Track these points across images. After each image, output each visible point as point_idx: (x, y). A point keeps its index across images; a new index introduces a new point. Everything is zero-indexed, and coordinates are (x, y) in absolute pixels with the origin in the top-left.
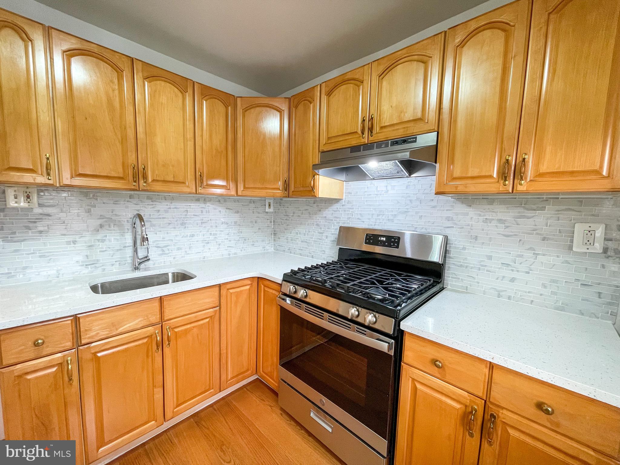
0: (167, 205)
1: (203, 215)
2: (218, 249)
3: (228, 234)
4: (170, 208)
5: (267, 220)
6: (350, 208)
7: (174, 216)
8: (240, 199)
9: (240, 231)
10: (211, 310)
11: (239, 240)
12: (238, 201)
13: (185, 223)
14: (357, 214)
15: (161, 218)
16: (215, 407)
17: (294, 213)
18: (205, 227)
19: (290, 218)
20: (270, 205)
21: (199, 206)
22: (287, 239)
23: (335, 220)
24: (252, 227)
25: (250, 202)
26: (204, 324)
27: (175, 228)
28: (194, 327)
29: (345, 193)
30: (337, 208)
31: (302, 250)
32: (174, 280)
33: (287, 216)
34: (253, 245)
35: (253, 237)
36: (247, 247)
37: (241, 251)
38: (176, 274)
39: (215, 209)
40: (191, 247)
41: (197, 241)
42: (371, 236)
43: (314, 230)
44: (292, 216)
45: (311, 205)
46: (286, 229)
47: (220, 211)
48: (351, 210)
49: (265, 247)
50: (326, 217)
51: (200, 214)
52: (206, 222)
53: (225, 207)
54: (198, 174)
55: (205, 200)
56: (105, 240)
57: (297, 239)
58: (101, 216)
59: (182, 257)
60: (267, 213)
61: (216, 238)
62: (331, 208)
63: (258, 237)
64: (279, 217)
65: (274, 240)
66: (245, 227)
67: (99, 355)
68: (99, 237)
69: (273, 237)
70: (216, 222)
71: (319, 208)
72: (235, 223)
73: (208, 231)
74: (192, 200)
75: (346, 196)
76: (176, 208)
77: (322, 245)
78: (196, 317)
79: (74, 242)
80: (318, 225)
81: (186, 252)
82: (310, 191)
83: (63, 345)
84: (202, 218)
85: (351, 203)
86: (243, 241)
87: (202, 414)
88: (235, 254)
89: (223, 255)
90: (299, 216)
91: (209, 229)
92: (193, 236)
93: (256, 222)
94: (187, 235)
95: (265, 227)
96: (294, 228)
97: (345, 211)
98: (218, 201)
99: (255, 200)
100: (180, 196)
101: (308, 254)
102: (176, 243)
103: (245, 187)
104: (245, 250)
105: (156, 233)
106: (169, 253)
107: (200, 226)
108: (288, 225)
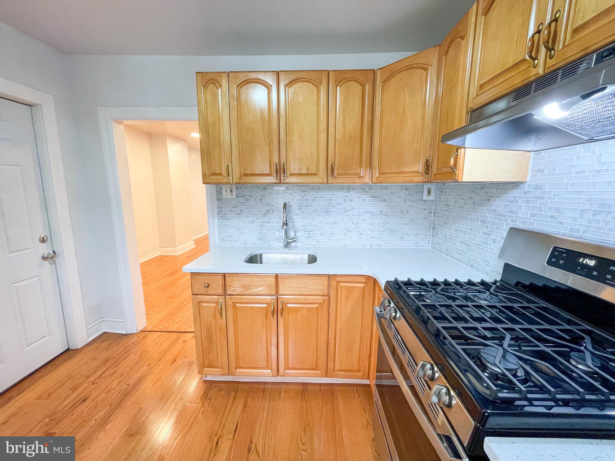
0: (314, 195)
1: (346, 203)
2: (359, 238)
3: (371, 224)
4: (316, 197)
5: (425, 209)
6: (538, 198)
7: (320, 204)
8: (388, 186)
9: (386, 221)
10: (320, 297)
11: (384, 232)
12: (386, 188)
13: (329, 211)
14: (550, 208)
15: (308, 206)
16: (322, 387)
17: (456, 202)
18: (347, 215)
19: (450, 209)
20: (429, 192)
21: (342, 195)
22: (445, 237)
23: (509, 216)
24: (403, 218)
25: (402, 189)
26: (313, 308)
27: (319, 215)
28: (303, 308)
29: (532, 171)
30: (515, 197)
31: (460, 254)
32: (310, 262)
33: (448, 205)
34: (402, 238)
35: (403, 229)
36: (393, 240)
37: (386, 243)
38: (311, 256)
39: (358, 197)
40: (333, 233)
41: (339, 229)
42: (563, 252)
43: (477, 228)
44: (454, 206)
45: (477, 191)
46: (445, 223)
47: (364, 199)
48: (539, 201)
49: (419, 243)
50: (495, 211)
51: (343, 203)
52: (348, 211)
53: (369, 195)
54: (330, 164)
55: (348, 188)
56: (270, 222)
57: (456, 238)
58: (268, 204)
59: (325, 242)
60: (425, 201)
61: (357, 227)
62: (507, 197)
63: (408, 229)
64: (440, 207)
65: (433, 236)
66: (392, 218)
67: (237, 305)
68: (267, 219)
69: (431, 231)
70: (359, 211)
71: (487, 196)
72: (381, 212)
73: (350, 220)
74: (336, 189)
75: (532, 176)
76: (321, 197)
77: (486, 251)
78: (305, 299)
79: (253, 222)
80: (483, 221)
81: (328, 237)
82: (451, 173)
83: (217, 291)
84: (345, 206)
85: (540, 189)
86: (389, 233)
87: (310, 387)
88: (379, 245)
89: (364, 245)
90: (461, 207)
91: (351, 218)
92: (335, 223)
93: (407, 212)
94: (330, 223)
95: (421, 218)
96: (455, 223)
97: (528, 201)
98: (362, 189)
99: (408, 186)
100: (325, 186)
101: (467, 261)
102: (320, 229)
103: (380, 173)
104: (391, 243)
105: (304, 219)
106: (314, 237)
107: (342, 214)
108: (448, 218)
